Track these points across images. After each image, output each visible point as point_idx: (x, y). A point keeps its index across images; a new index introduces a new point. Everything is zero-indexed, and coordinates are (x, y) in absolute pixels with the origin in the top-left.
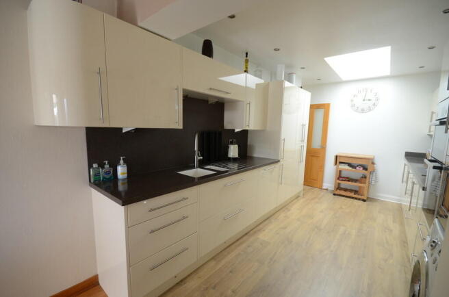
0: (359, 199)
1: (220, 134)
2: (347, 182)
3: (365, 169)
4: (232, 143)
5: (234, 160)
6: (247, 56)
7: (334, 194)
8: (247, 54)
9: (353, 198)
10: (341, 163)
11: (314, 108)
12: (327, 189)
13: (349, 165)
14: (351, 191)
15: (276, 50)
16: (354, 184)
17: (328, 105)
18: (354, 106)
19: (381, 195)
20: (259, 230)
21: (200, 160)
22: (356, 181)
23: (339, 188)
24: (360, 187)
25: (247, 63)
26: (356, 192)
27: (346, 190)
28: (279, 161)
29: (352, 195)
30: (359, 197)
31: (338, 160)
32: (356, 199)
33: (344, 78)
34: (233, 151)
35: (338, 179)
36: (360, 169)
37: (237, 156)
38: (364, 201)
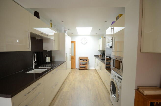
0: (86, 70)
1: (42, 53)
2: (82, 65)
3: (87, 61)
4: (46, 56)
5: (49, 63)
6: (51, 22)
7: (80, 70)
8: (51, 21)
9: (84, 70)
10: (80, 60)
11: (72, 42)
12: (77, 69)
13: (83, 60)
14: (84, 68)
15: (62, 22)
16: (84, 65)
17: (75, 42)
18: (82, 42)
19: (91, 67)
20: (62, 89)
21: (35, 65)
22: (84, 64)
23: (80, 68)
24: (86, 66)
25: (51, 24)
26: (85, 68)
27: (82, 68)
28: (65, 61)
29: (84, 69)
30: (86, 69)
31: (80, 59)
32: (85, 70)
33: (79, 34)
34: (48, 59)
35: (80, 65)
36: (85, 61)
37: (50, 61)
38: (87, 70)
